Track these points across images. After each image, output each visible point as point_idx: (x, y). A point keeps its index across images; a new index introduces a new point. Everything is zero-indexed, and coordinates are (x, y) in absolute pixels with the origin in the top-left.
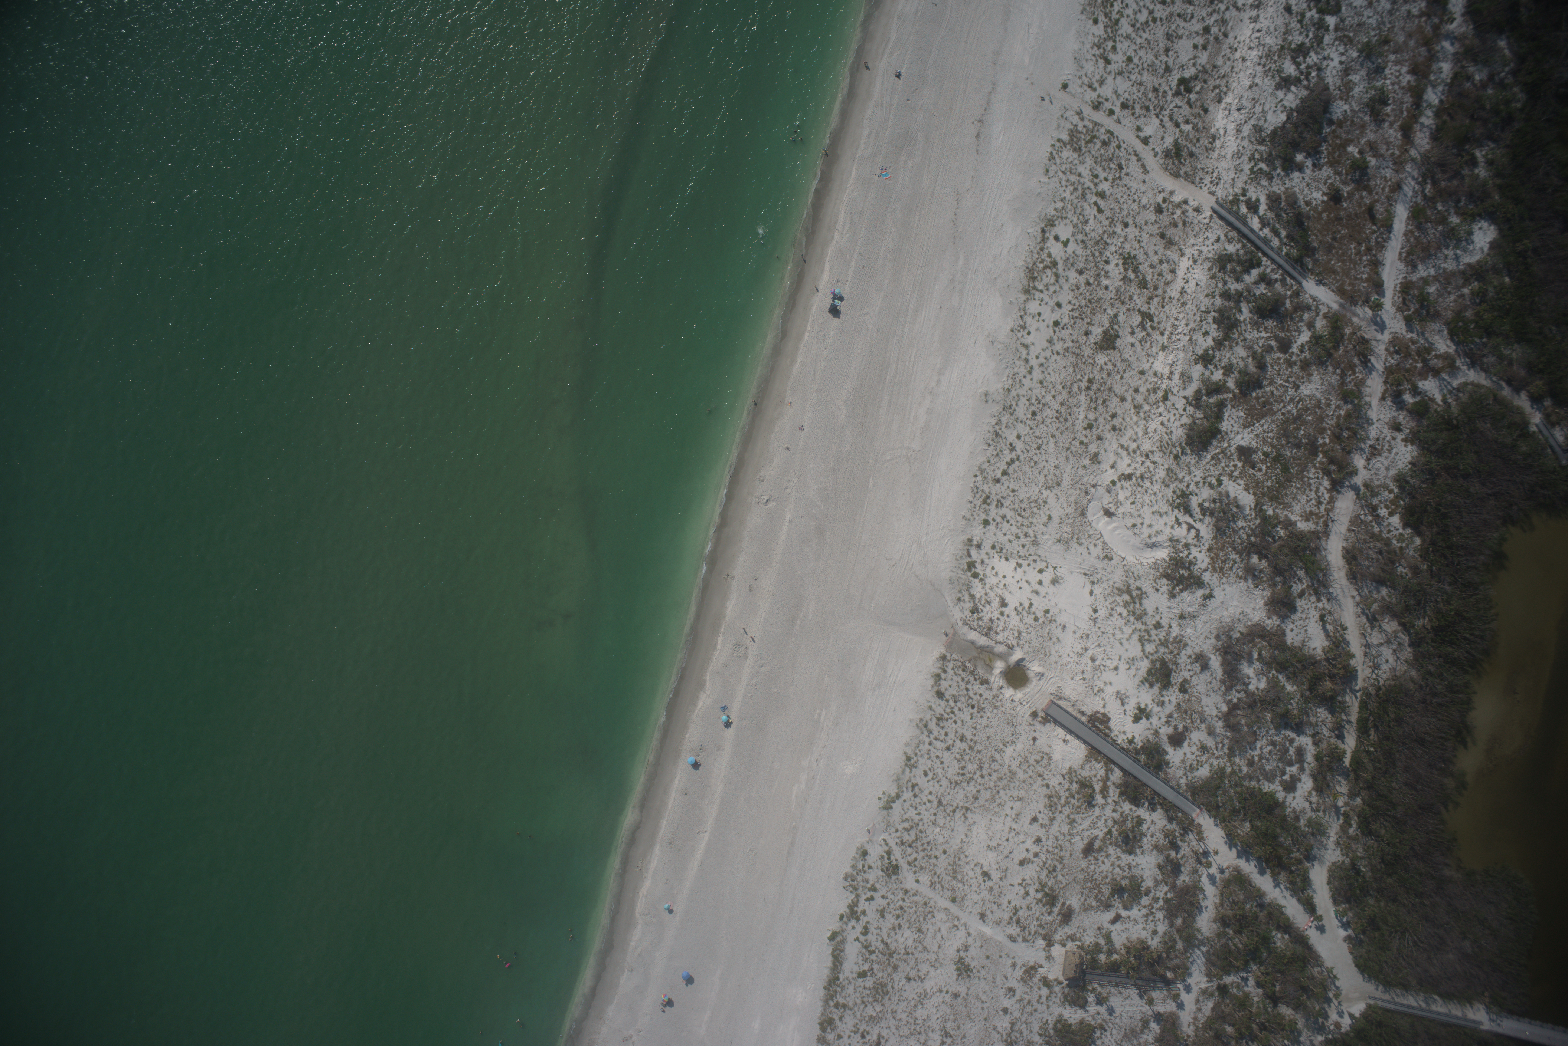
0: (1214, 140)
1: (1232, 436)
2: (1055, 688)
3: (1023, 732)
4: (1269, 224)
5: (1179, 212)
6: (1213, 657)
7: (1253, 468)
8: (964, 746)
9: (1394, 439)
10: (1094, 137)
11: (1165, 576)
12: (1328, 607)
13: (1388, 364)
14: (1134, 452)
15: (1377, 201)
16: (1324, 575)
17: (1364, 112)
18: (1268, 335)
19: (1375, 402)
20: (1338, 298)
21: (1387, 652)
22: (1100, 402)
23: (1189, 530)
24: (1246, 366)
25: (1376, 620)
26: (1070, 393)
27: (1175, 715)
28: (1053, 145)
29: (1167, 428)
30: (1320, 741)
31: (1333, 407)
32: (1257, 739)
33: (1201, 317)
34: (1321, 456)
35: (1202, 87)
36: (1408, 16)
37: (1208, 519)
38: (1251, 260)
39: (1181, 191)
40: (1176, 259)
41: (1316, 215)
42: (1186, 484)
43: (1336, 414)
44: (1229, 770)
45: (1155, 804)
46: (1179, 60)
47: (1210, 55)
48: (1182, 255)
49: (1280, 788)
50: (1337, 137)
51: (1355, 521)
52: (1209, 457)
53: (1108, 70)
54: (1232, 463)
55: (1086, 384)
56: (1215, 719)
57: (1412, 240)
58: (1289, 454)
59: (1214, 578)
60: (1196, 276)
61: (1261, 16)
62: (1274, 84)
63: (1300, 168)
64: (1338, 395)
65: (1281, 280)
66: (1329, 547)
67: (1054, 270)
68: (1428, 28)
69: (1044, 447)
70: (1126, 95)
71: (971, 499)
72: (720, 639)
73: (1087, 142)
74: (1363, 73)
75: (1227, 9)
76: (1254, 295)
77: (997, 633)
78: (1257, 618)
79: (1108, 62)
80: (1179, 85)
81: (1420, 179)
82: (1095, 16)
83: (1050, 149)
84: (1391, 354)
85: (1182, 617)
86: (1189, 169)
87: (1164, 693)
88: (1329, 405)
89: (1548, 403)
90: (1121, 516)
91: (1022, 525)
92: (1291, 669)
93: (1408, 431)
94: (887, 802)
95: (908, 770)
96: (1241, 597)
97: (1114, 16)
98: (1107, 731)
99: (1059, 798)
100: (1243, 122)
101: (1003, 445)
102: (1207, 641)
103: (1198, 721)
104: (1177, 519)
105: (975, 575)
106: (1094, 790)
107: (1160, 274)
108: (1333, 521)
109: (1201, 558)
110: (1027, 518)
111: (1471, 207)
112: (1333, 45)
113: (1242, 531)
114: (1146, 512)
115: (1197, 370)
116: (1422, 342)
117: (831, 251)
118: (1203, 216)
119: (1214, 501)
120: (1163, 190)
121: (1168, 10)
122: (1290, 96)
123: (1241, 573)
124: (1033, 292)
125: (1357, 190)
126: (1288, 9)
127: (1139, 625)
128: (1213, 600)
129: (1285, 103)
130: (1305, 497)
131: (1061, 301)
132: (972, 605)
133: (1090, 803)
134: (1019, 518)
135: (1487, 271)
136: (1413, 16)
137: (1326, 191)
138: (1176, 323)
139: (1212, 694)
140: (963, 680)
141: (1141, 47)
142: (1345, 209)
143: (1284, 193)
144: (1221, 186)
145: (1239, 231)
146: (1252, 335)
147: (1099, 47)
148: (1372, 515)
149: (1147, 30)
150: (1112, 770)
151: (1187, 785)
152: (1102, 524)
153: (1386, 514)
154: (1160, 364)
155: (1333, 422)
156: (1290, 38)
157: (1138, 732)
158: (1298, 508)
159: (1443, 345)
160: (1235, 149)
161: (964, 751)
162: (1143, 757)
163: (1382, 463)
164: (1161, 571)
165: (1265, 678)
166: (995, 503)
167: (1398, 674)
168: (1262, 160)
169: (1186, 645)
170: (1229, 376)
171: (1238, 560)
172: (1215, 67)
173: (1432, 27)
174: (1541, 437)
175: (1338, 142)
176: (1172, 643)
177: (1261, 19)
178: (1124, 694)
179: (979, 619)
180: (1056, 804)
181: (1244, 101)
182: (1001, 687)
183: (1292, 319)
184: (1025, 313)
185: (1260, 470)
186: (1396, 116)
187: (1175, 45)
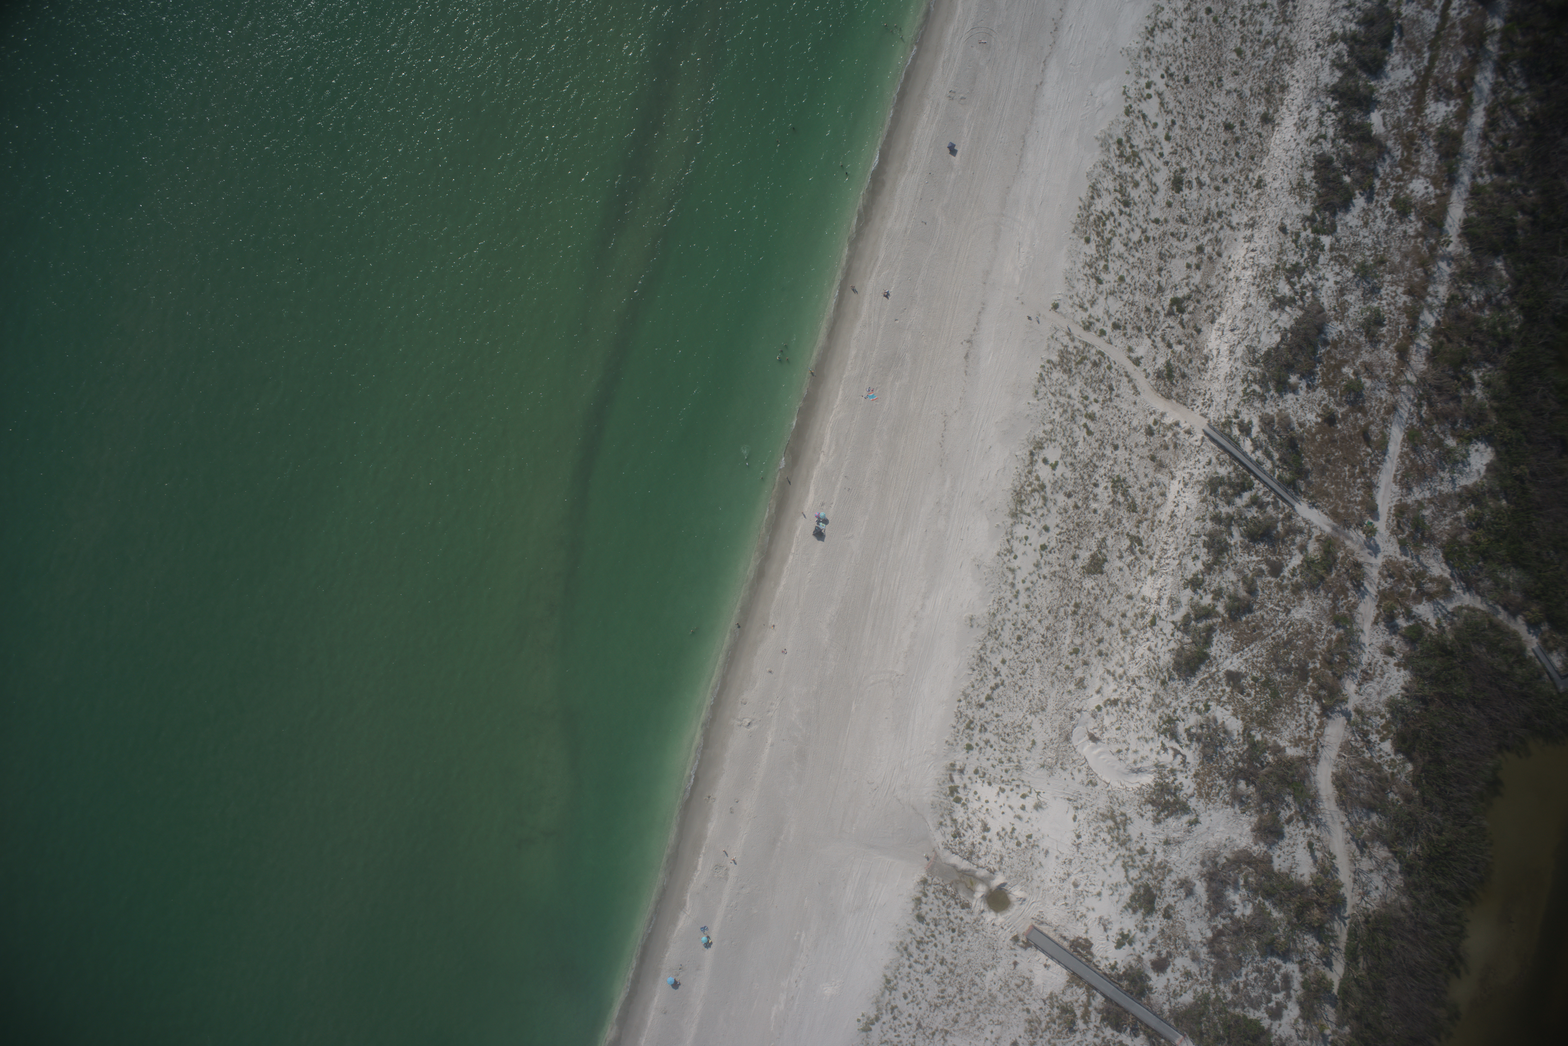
0: (1207, 361)
1: (1221, 660)
2: (1037, 913)
3: (1004, 957)
4: (1261, 447)
5: (1170, 434)
6: (1198, 883)
7: (1242, 693)
8: (944, 969)
9: (1386, 663)
10: (1085, 358)
11: (1150, 802)
12: (1316, 833)
13: (1381, 588)
14: (1121, 677)
15: (1372, 423)
16: (1313, 801)
17: (1359, 332)
18: (1259, 558)
19: (1367, 627)
20: (1331, 522)
21: (1377, 880)
22: (1087, 626)
23: (1175, 756)
24: (1236, 591)
25: (1365, 846)
26: (1056, 617)
27: (1159, 941)
28: (1043, 367)
29: (1155, 653)
30: (1307, 968)
31: (1324, 631)
32: (1242, 966)
33: (1191, 541)
34: (1311, 681)
35: (1195, 307)
36: (1404, 236)
37: (1195, 745)
38: (1243, 483)
39: (1173, 413)
40: (1167, 483)
41: (1310, 437)
42: (1172, 710)
43: (1328, 638)
44: (1213, 996)
45: (1137, 1029)
46: (1172, 279)
47: (1204, 275)
48: (1173, 478)
49: (1266, 1015)
50: (1332, 358)
51: (1346, 748)
52: (1197, 682)
53: (1099, 290)
54: (1220, 688)
55: (1073, 609)
56: (1200, 945)
57: (1407, 462)
58: (1279, 679)
59: (1200, 804)
60: (1186, 500)
61: (1256, 235)
62: (1268, 304)
63: (1294, 390)
64: (1330, 619)
65: (1273, 503)
66: (1318, 773)
67: (1042, 493)
68: (1425, 248)
69: (1029, 672)
70: (1118, 315)
71: (955, 724)
72: (701, 860)
73: (1077, 364)
74: (1359, 293)
75: (1222, 228)
76: (1246, 518)
77: (979, 858)
78: (1244, 844)
79: (1099, 281)
80: (1171, 305)
81: (1416, 401)
82: (1087, 235)
83: (1039, 371)
84: (1384, 577)
85: (1167, 843)
86: (1181, 391)
87: (1147, 919)
88: (1320, 630)
89: (1545, 627)
90: (1106, 741)
91: (1006, 750)
92: (1278, 896)
93: (1401, 655)
94: (866, 1023)
95: (887, 993)
96: (1228, 823)
97: (1107, 235)
98: (1089, 956)
99: (1040, 1023)
100: (1236, 343)
101: (987, 670)
102: (1192, 866)
103: (1182, 947)
104: (1163, 745)
105: (958, 800)
106: (1075, 1015)
107: (1150, 498)
108: (1322, 747)
109: (1187, 783)
110: (1011, 743)
111: (1467, 429)
112: (1328, 265)
113: (1229, 756)
114: (1132, 738)
115: (1186, 595)
116: (1417, 565)
117: (816, 473)
118: (1195, 438)
119: (1201, 727)
120: (1155, 412)
121: (1162, 229)
122: (1285, 317)
123: (1227, 799)
124: (1020, 515)
125: (1352, 411)
126: (1283, 229)
127: (1123, 851)
128: (1198, 826)
129: (1280, 323)
130: (1294, 722)
131: (1048, 525)
132: (954, 829)
133: (1071, 1028)
134: (1003, 743)
135: (1484, 494)
136: (1409, 236)
137: (1320, 412)
138: (1166, 547)
139: (1196, 920)
140: (944, 903)
141: (1134, 267)
142: (1339, 431)
143: (1278, 415)
144: (1213, 408)
145: (1231, 454)
146: (1243, 558)
147: (1090, 266)
148: (1363, 740)
149: (1140, 249)
150: (1094, 996)
151: (1170, 1011)
152: (1086, 749)
153: (1378, 740)
154: (1149, 589)
155: (1324, 647)
156: (1285, 258)
157: (1121, 958)
158: (1287, 733)
159: (1438, 568)
160: (1228, 370)
161: (945, 974)
162: (1125, 983)
163: (1374, 688)
164: (1146, 796)
165: (1251, 904)
166: (978, 728)
167: (1388, 902)
168: (1255, 381)
169: (1170, 871)
170: (1218, 600)
171: (1225, 785)
172: (1208, 286)
173: (1428, 247)
174: (1538, 662)
175: (1333, 362)
176: (1156, 869)
177: (1256, 238)
178: (1107, 920)
179: (961, 843)
180: (1036, 1029)
181: (1237, 322)
182: (983, 912)
183: (1284, 542)
184: (1012, 537)
185: (1249, 695)
186: (1392, 336)
187: (1168, 264)
